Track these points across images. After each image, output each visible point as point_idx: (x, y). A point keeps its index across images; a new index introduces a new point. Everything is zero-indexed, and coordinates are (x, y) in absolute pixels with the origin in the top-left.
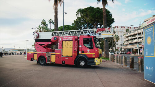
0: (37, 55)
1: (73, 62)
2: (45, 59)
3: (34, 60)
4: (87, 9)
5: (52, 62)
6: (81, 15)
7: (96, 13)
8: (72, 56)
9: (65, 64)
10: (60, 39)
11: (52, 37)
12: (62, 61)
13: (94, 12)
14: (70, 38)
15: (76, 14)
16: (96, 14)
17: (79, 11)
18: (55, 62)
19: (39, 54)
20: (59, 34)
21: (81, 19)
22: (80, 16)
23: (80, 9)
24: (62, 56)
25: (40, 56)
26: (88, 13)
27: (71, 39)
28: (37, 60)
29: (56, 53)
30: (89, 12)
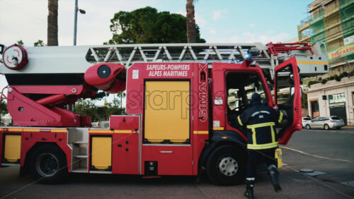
0: (19, 138)
1: (194, 163)
2: (62, 155)
3: (6, 161)
4: (138, 12)
5: (94, 169)
6: (123, 29)
7: (163, 22)
8: (188, 142)
9: (161, 172)
10: (135, 75)
11: (90, 65)
12: (146, 164)
13: (159, 21)
14: (180, 70)
15: (111, 26)
16: (162, 24)
17: (117, 16)
18: (110, 169)
19: (32, 134)
20: (119, 57)
21: (124, 40)
22: (120, 32)
23: (121, 13)
24: (145, 141)
25: (38, 144)
26: (142, 24)
27: (181, 74)
28: (18, 162)
29: (116, 131)
30: (145, 19)
